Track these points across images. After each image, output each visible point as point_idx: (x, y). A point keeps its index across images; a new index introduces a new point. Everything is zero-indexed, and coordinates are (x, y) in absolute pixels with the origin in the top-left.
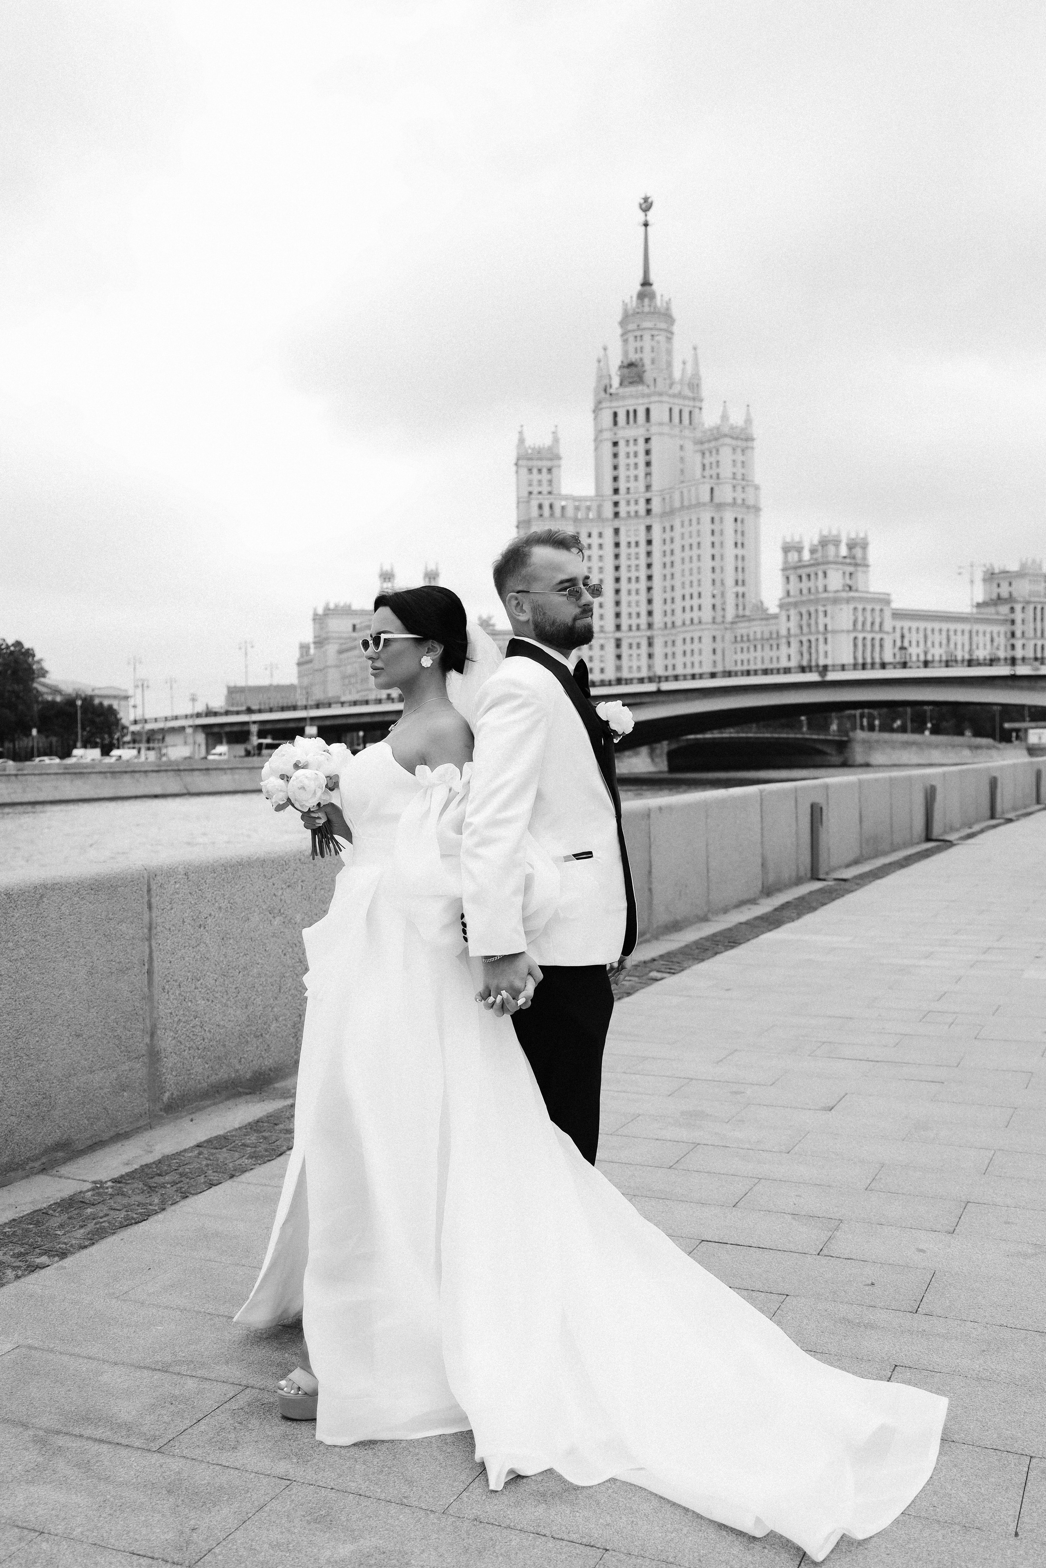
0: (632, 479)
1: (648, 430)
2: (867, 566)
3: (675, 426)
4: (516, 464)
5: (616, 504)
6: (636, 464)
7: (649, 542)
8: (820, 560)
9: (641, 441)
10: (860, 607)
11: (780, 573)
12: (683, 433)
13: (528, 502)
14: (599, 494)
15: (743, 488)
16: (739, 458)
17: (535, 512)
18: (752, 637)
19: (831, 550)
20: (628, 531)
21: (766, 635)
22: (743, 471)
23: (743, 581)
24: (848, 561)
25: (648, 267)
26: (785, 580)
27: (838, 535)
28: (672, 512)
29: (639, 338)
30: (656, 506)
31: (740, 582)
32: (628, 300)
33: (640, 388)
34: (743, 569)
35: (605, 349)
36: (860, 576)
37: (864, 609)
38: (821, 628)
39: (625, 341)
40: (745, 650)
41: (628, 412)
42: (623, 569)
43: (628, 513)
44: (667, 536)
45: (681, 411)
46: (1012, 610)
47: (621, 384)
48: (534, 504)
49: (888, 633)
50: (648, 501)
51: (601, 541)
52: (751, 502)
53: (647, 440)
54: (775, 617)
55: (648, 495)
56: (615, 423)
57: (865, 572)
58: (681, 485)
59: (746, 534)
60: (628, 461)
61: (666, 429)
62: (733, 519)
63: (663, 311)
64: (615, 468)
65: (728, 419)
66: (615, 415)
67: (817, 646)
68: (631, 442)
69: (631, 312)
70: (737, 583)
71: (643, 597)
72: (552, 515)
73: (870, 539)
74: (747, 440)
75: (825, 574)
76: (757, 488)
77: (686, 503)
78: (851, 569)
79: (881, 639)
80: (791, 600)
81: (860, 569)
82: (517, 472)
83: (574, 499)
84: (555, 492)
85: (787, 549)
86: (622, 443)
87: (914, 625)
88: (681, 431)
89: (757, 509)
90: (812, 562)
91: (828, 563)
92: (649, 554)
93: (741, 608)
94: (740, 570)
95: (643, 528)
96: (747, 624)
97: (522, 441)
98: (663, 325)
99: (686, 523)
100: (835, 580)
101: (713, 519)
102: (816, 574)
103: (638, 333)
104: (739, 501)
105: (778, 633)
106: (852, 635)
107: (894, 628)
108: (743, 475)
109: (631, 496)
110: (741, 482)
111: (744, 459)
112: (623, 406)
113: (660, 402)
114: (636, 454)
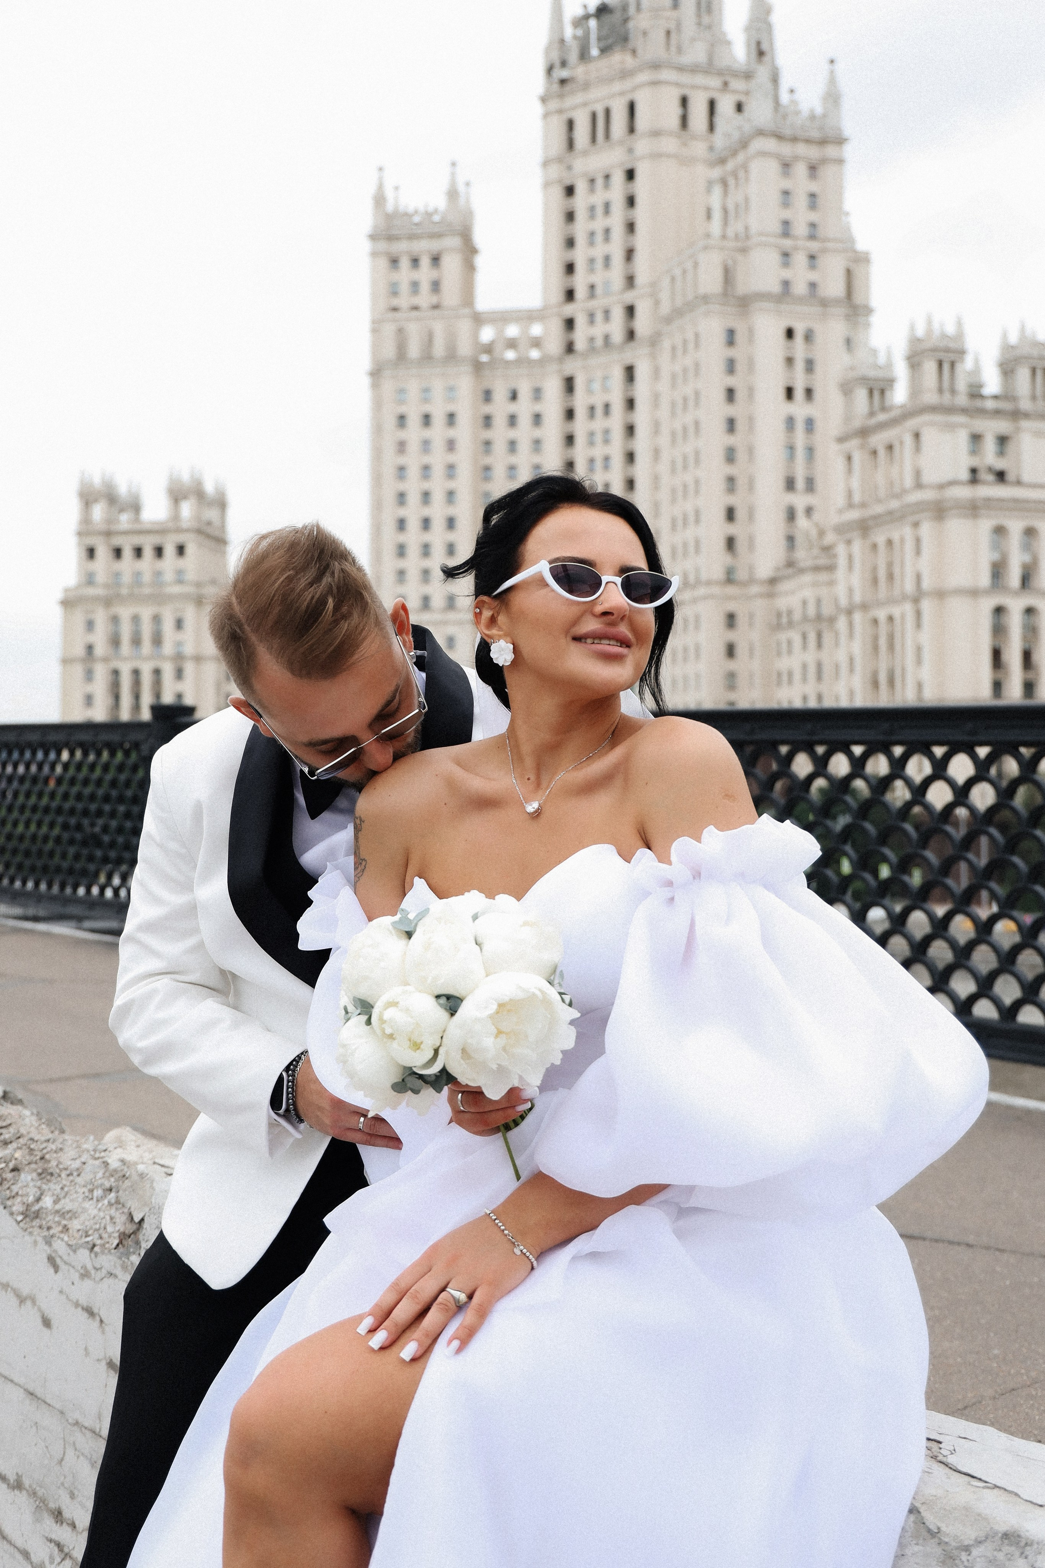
0: (600, 263)
1: (630, 151)
3: (694, 137)
5: (570, 324)
6: (607, 231)
7: (630, 404)
8: (908, 406)
9: (618, 178)
10: (1016, 526)
11: (840, 448)
14: (535, 304)
15: (812, 257)
16: (801, 182)
18: (797, 616)
20: (590, 381)
21: (822, 609)
22: (813, 217)
26: (846, 467)
27: (958, 337)
30: (643, 320)
31: (800, 484)
33: (618, 58)
36: (1026, 443)
38: (911, 585)
41: (594, 116)
43: (592, 340)
45: (712, 105)
47: (582, 56)
50: (630, 311)
51: (537, 407)
52: (837, 291)
53: (630, 175)
54: (834, 561)
55: (629, 297)
56: (571, 144)
59: (819, 368)
60: (593, 226)
61: (669, 144)
62: (781, 333)
64: (570, 244)
66: (570, 124)
67: (904, 635)
68: (600, 182)
70: (790, 484)
74: (823, 142)
75: (921, 439)
78: (1002, 426)
80: (854, 514)
81: (1025, 424)
85: (852, 388)
86: (581, 188)
92: (630, 430)
93: (789, 543)
94: (800, 453)
95: (617, 375)
101: (731, 333)
104: (800, 288)
106: (988, 604)
108: (813, 225)
109: (597, 304)
110: (800, 243)
111: (814, 187)
112: (585, 104)
113: (655, 83)
114: (607, 207)
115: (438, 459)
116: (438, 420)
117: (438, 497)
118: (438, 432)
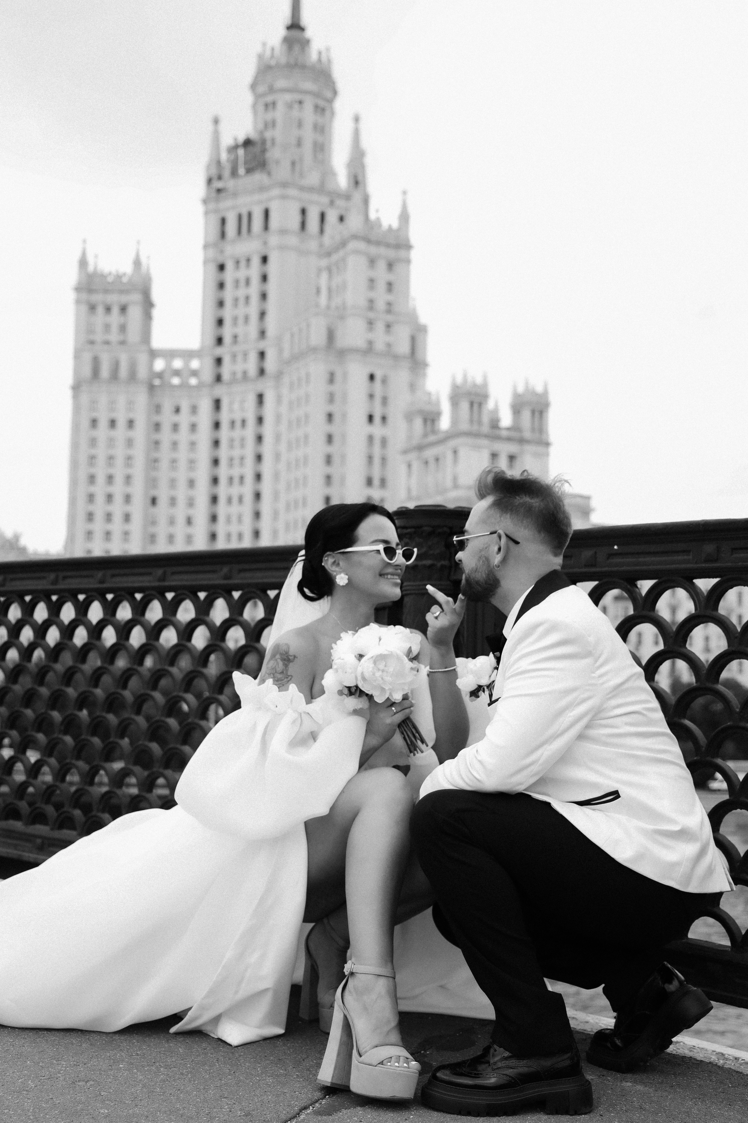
0: (241, 320)
1: (265, 243)
2: (549, 444)
3: (309, 237)
5: (219, 361)
6: (247, 298)
7: (260, 420)
8: (450, 431)
9: (256, 261)
15: (388, 326)
16: (381, 273)
20: (231, 403)
22: (390, 298)
26: (407, 471)
29: (271, 106)
30: (271, 362)
31: (376, 482)
32: (266, 52)
41: (240, 217)
43: (234, 374)
45: (323, 217)
47: (232, 173)
50: (262, 355)
51: (193, 419)
53: (265, 260)
55: (262, 345)
56: (223, 235)
57: (542, 453)
59: (391, 402)
60: (237, 294)
61: (293, 240)
62: (366, 376)
64: (221, 305)
66: (223, 221)
68: (243, 264)
70: (369, 482)
71: (247, 509)
74: (398, 247)
75: (455, 452)
76: (418, 325)
77: (296, 351)
78: (512, 448)
86: (230, 266)
91: (460, 434)
92: (259, 439)
94: (377, 461)
95: (251, 399)
98: (309, 85)
101: (332, 375)
103: (269, 99)
108: (389, 304)
109: (239, 348)
110: (381, 315)
111: (391, 277)
112: (234, 208)
113: (284, 197)
114: (248, 282)
115: (120, 452)
116: (122, 423)
117: (119, 479)
118: (121, 432)
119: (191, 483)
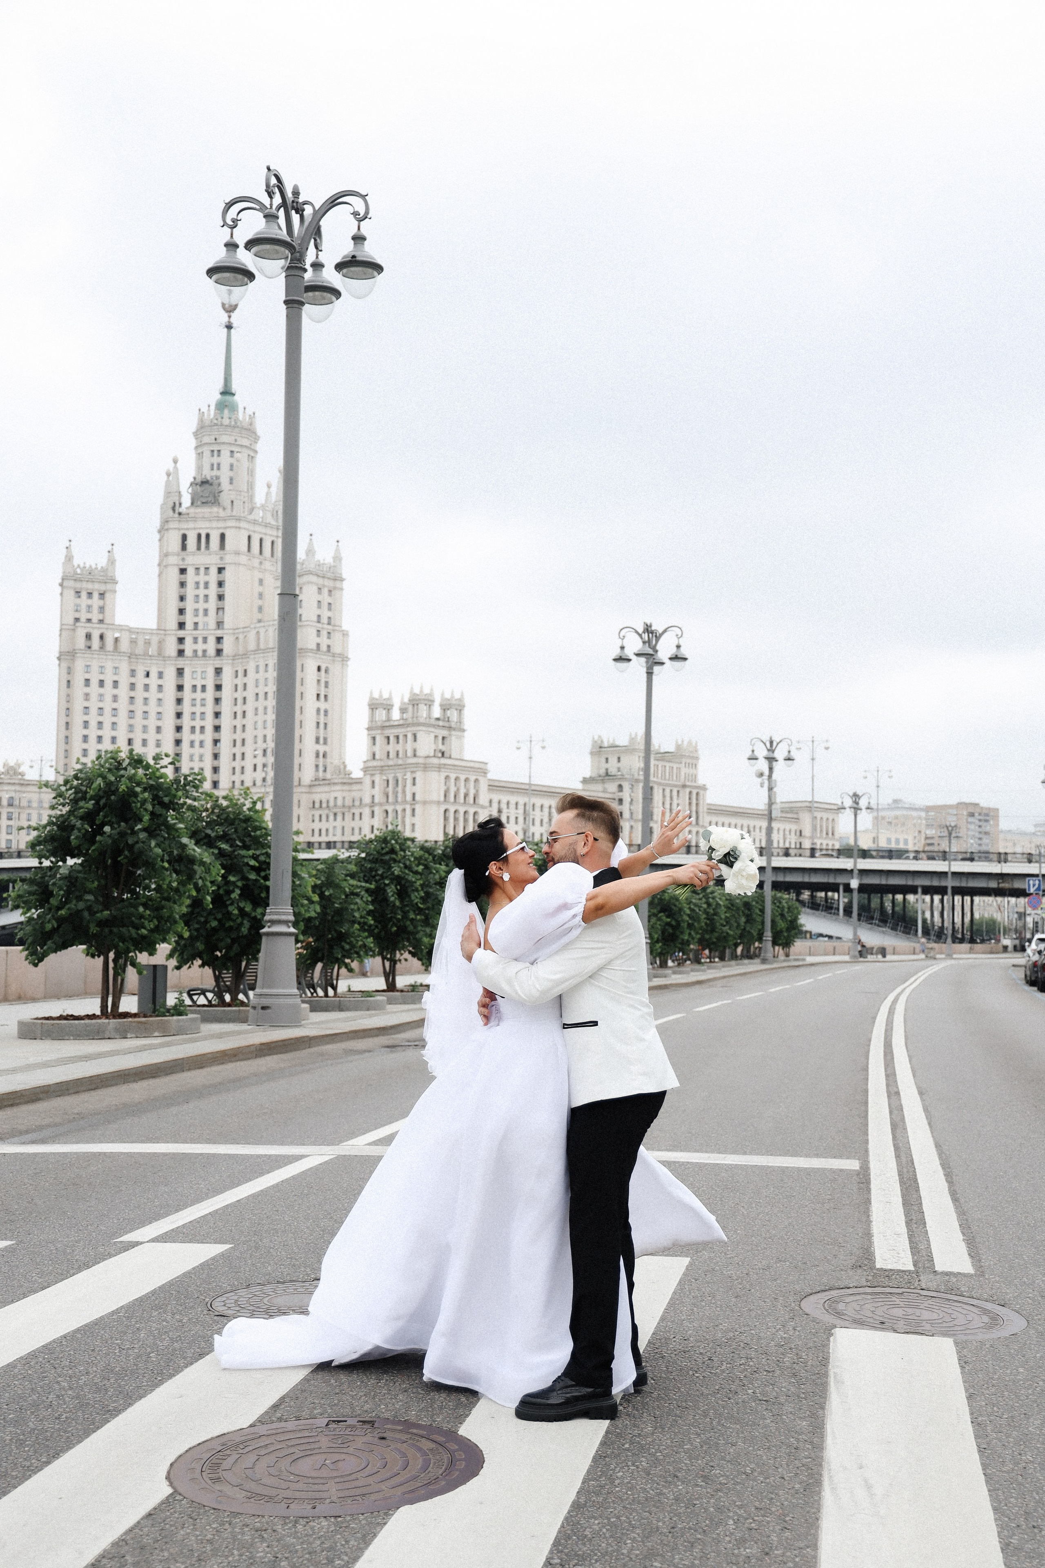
0: (201, 612)
1: (221, 559)
2: (464, 731)
3: (254, 557)
4: (61, 585)
5: (181, 640)
6: (206, 596)
7: (218, 687)
8: (410, 721)
9: (214, 571)
10: (453, 776)
11: (366, 732)
12: (263, 567)
13: (74, 630)
14: (161, 628)
15: (329, 633)
16: (326, 598)
17: (81, 642)
18: (332, 804)
19: (423, 711)
20: (193, 672)
21: (348, 802)
22: (329, 614)
23: (325, 739)
24: (441, 723)
25: (231, 375)
26: (371, 742)
27: (431, 694)
28: (245, 655)
29: (216, 453)
30: (228, 646)
31: (321, 740)
32: (205, 409)
33: (215, 509)
34: (326, 724)
35: (175, 461)
36: (454, 741)
37: (457, 779)
38: (409, 797)
39: (200, 455)
40: (324, 818)
41: (199, 536)
42: (186, 717)
43: (195, 651)
44: (240, 681)
45: (261, 541)
46: (620, 786)
47: (192, 504)
48: (81, 633)
49: (483, 807)
50: (219, 640)
51: (160, 682)
52: (337, 649)
53: (220, 570)
54: (359, 782)
55: (219, 633)
56: (184, 547)
57: (460, 738)
58: (258, 625)
59: (330, 686)
60: (197, 592)
61: (243, 559)
62: (316, 668)
63: (245, 425)
64: (182, 599)
65: (313, 555)
66: (184, 537)
67: (404, 817)
68: (202, 571)
69: (207, 423)
70: (317, 740)
71: (207, 751)
72: (102, 647)
73: (467, 702)
74: (335, 580)
75: (415, 736)
76: (345, 634)
77: (262, 646)
78: (445, 733)
79: (475, 813)
80: (375, 763)
81: (453, 733)
82: (61, 594)
83: (130, 630)
84: (106, 621)
85: (373, 706)
86: (191, 571)
87: (513, 799)
88: (261, 563)
89: (344, 659)
90: (401, 722)
91: (419, 724)
92: (217, 701)
93: (321, 769)
94: (322, 726)
95: (211, 672)
96: (326, 788)
97: (69, 558)
98: (245, 442)
99: (262, 669)
100: (426, 744)
102: (406, 736)
103: (216, 448)
104: (324, 648)
105: (361, 800)
106: (442, 807)
107: (491, 801)
109: (200, 633)
110: (326, 626)
111: (330, 600)
112: (195, 529)
113: (236, 527)
114: (206, 585)
115: (108, 705)
116: (109, 684)
117: (107, 725)
118: (108, 690)
119: (159, 729)
